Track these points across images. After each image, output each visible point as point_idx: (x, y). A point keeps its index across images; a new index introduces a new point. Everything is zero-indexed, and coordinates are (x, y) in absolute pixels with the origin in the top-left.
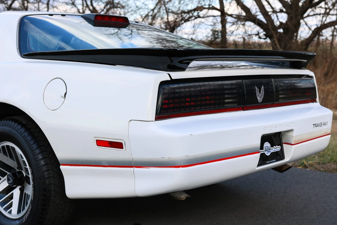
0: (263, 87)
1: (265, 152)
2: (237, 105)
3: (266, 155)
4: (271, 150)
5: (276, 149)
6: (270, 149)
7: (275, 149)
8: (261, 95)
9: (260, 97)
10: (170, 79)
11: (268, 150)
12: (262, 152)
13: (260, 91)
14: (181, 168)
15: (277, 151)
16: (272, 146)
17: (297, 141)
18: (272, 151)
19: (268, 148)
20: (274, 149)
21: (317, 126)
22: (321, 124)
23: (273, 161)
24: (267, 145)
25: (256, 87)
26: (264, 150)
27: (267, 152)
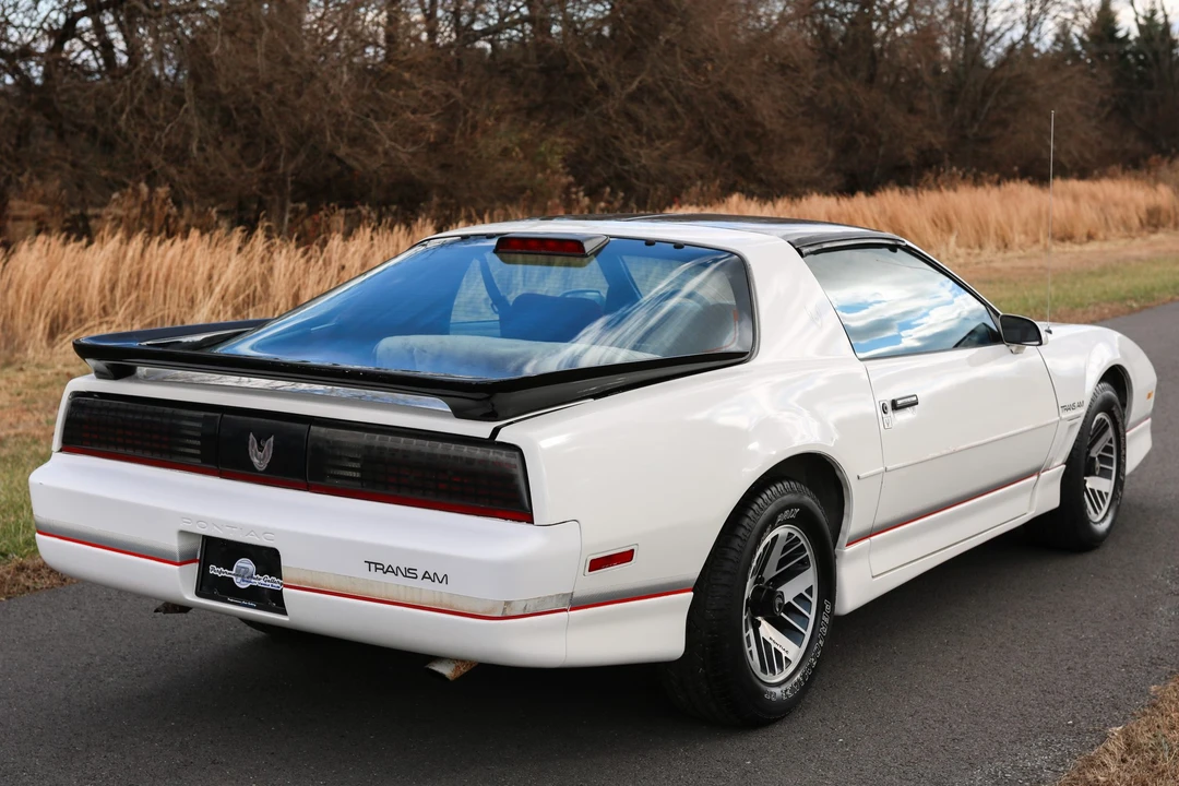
0: (272, 439)
1: (234, 577)
2: (199, 461)
3: (236, 584)
4: (253, 581)
5: (270, 583)
6: (252, 577)
7: (267, 583)
8: (263, 455)
9: (260, 460)
11: (244, 575)
12: (225, 575)
13: (261, 448)
15: (271, 588)
16: (260, 572)
17: (300, 583)
18: (255, 583)
19: (246, 572)
20: (262, 581)
21: (387, 571)
22: (409, 573)
23: (249, 603)
24: (245, 564)
25: (251, 436)
26: (234, 572)
27: (239, 579)
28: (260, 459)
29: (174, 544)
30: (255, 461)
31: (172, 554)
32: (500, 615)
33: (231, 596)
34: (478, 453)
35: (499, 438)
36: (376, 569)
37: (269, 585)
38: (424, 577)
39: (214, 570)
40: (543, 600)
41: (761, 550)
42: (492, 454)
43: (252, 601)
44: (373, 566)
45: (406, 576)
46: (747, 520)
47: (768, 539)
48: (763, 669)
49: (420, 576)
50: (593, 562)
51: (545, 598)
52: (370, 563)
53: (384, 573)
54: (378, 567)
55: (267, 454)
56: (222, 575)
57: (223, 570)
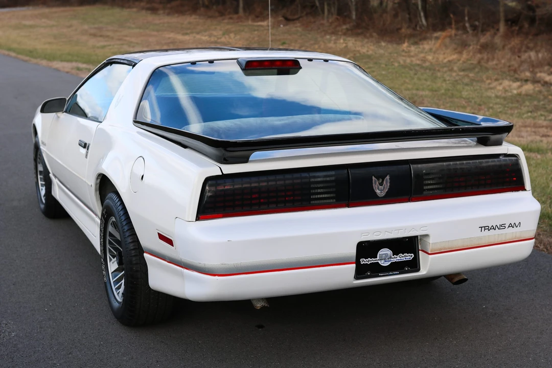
0: (388, 177)
1: (379, 262)
2: (334, 201)
3: (382, 264)
4: (392, 259)
5: (404, 258)
6: (391, 258)
7: (402, 258)
8: (384, 187)
9: (381, 190)
10: (221, 174)
11: (385, 259)
12: (372, 262)
13: (381, 184)
14: (217, 277)
15: (404, 260)
16: (396, 253)
17: (441, 249)
18: (394, 260)
19: (387, 256)
20: (398, 258)
21: (491, 229)
22: (502, 227)
23: (394, 273)
24: (385, 252)
25: (373, 178)
26: (378, 258)
27: (383, 261)
30: (378, 192)
33: (381, 273)
36: (485, 229)
37: (404, 259)
39: (364, 261)
43: (395, 271)
44: (483, 228)
45: (500, 229)
49: (507, 227)
52: (481, 227)
53: (489, 230)
54: (486, 228)
55: (386, 186)
56: (370, 262)
57: (370, 259)
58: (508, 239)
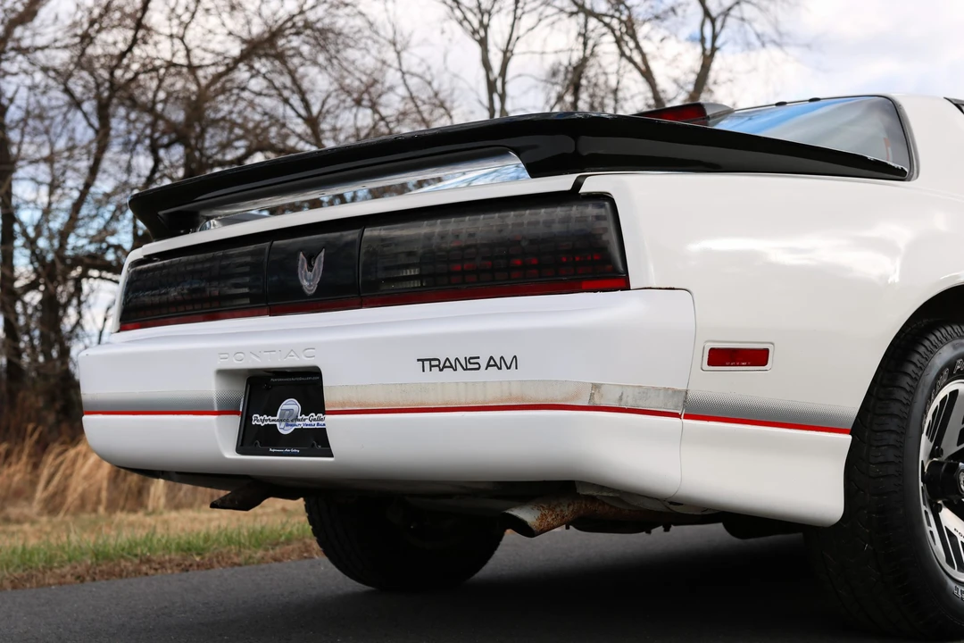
1: (277, 423)
3: (280, 430)
4: (297, 423)
5: (316, 423)
6: (296, 419)
7: (313, 423)
8: (313, 274)
11: (288, 419)
12: (268, 422)
13: (310, 267)
15: (316, 427)
16: (305, 411)
18: (300, 425)
19: (290, 415)
20: (307, 422)
21: (444, 367)
22: (471, 364)
23: (292, 451)
24: (290, 405)
25: (301, 255)
26: (277, 417)
27: (283, 424)
28: (309, 281)
29: (211, 388)
30: (305, 283)
31: (210, 402)
32: (586, 404)
33: (274, 446)
34: (559, 212)
35: (583, 190)
36: (431, 366)
38: (488, 365)
39: (259, 420)
40: (645, 391)
41: (936, 403)
42: (575, 211)
43: (294, 447)
44: (427, 364)
45: (467, 369)
46: (917, 356)
47: (945, 392)
48: (949, 561)
49: (484, 365)
50: (713, 352)
51: (648, 389)
52: (423, 360)
53: (441, 370)
54: (434, 363)
55: (317, 272)
56: (265, 423)
57: (266, 418)
58: (490, 398)
